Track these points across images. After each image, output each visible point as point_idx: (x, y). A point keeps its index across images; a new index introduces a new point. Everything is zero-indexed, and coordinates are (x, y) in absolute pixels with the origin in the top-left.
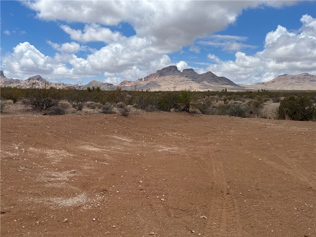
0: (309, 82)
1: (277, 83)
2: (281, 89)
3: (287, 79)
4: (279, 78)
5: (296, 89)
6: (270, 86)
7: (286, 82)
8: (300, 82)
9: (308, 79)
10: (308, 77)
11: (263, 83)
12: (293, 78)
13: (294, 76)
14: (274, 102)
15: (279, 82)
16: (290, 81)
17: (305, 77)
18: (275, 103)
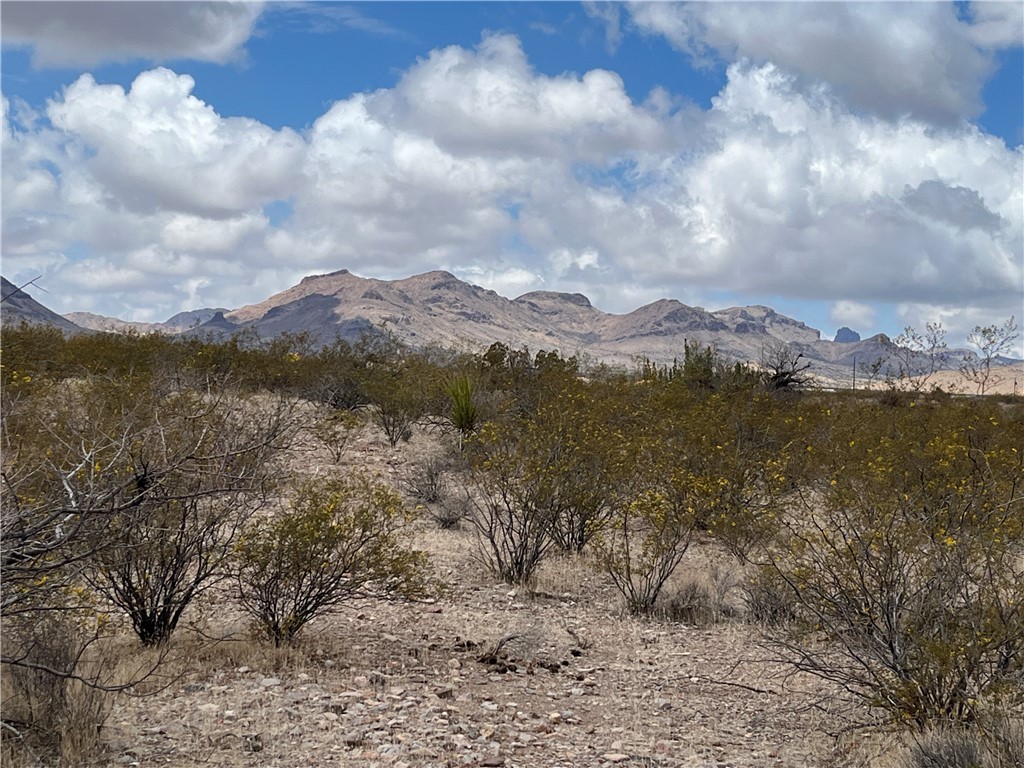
0: (453, 321)
3: (346, 301)
7: (341, 316)
8: (408, 322)
9: (450, 305)
10: (450, 295)
12: (375, 294)
13: (383, 284)
16: (358, 310)
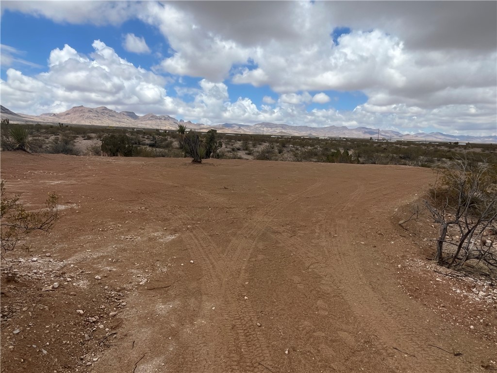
0: (108, 117)
1: (72, 115)
2: (78, 124)
3: (84, 112)
4: (75, 110)
5: (95, 124)
6: (64, 119)
7: (83, 115)
8: (98, 117)
9: (107, 113)
10: (106, 111)
11: (54, 115)
12: (90, 111)
13: (91, 109)
14: (84, 139)
15: (74, 114)
16: (87, 114)
17: (103, 111)
18: (86, 141)
